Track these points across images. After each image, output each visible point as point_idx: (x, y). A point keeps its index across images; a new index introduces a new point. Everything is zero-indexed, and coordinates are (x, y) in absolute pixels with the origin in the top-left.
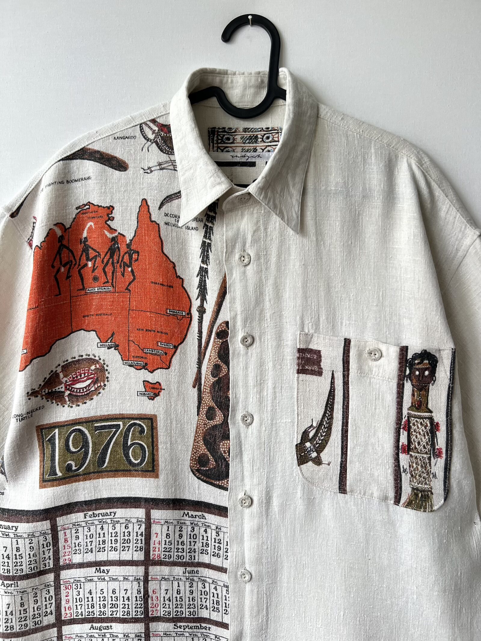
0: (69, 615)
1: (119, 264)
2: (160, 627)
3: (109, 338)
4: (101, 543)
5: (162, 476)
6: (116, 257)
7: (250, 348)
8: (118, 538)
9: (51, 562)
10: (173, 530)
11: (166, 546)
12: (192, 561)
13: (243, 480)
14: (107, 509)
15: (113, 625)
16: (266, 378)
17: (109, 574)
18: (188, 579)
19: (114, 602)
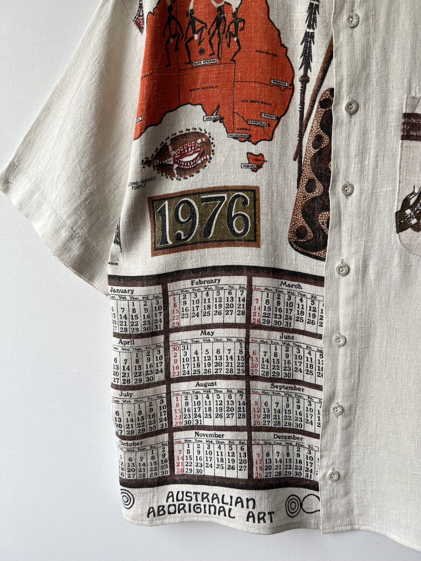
0: (177, 374)
1: (225, 34)
2: (260, 385)
3: (215, 111)
4: (206, 308)
5: (263, 246)
6: (222, 28)
7: (353, 116)
8: (222, 303)
9: (162, 324)
10: (272, 297)
11: (265, 312)
12: (288, 327)
13: (340, 249)
14: (212, 276)
15: (218, 381)
16: (369, 146)
17: (214, 336)
18: (285, 343)
19: (218, 361)
